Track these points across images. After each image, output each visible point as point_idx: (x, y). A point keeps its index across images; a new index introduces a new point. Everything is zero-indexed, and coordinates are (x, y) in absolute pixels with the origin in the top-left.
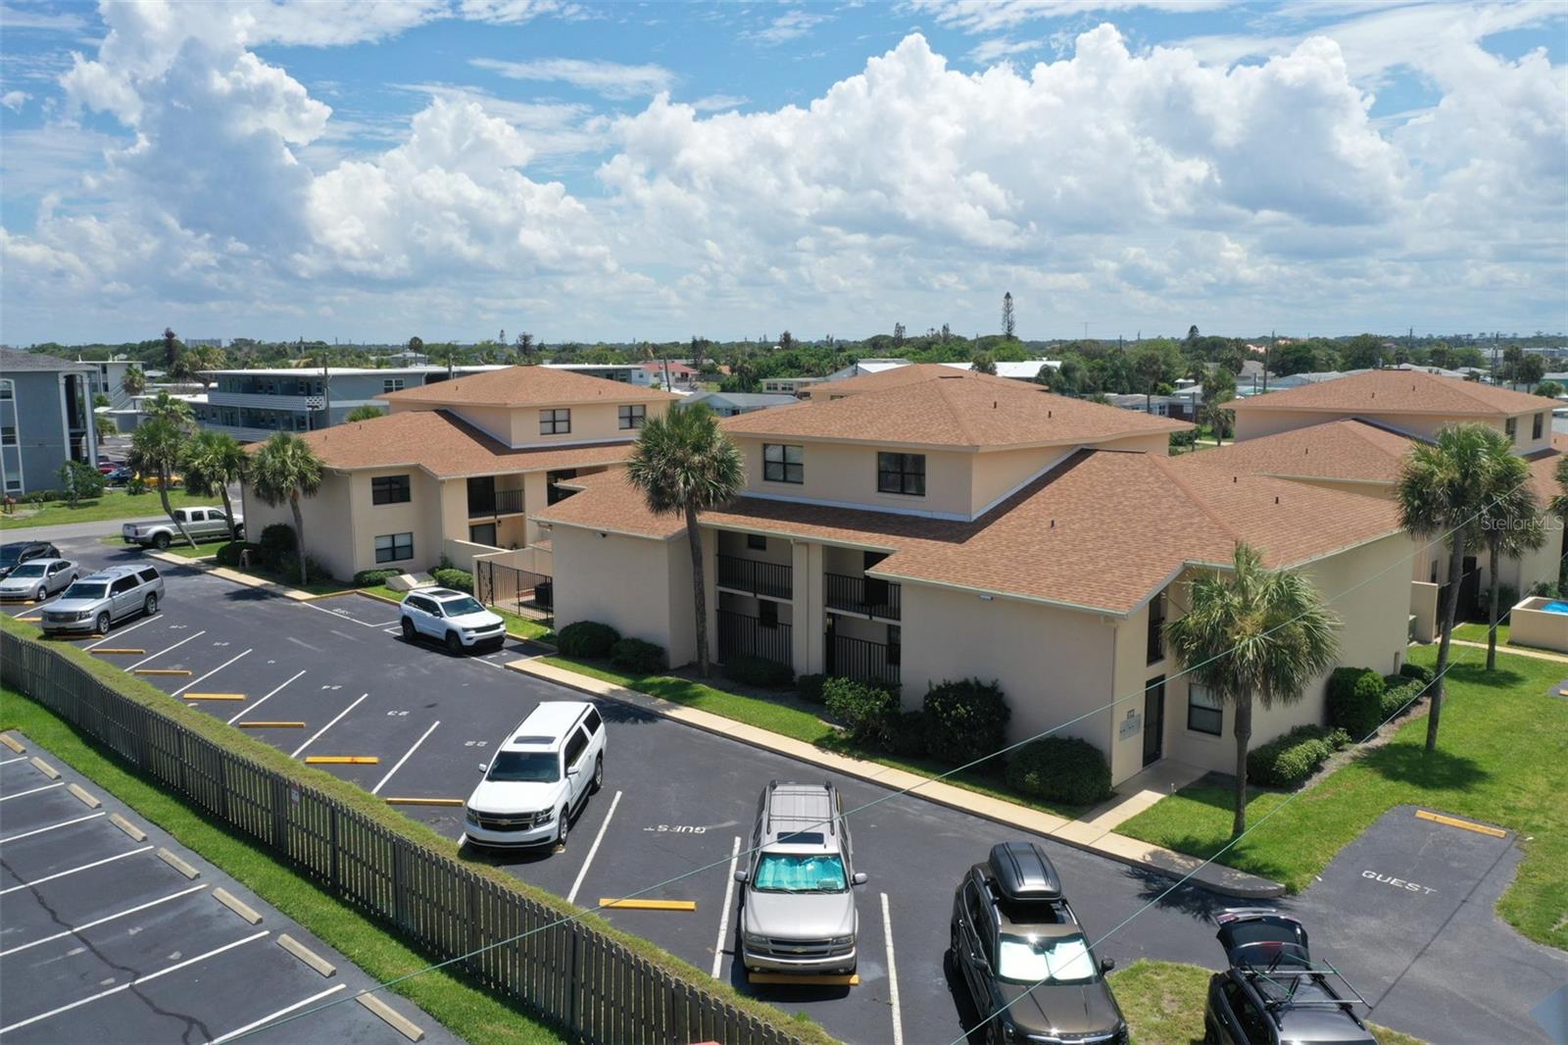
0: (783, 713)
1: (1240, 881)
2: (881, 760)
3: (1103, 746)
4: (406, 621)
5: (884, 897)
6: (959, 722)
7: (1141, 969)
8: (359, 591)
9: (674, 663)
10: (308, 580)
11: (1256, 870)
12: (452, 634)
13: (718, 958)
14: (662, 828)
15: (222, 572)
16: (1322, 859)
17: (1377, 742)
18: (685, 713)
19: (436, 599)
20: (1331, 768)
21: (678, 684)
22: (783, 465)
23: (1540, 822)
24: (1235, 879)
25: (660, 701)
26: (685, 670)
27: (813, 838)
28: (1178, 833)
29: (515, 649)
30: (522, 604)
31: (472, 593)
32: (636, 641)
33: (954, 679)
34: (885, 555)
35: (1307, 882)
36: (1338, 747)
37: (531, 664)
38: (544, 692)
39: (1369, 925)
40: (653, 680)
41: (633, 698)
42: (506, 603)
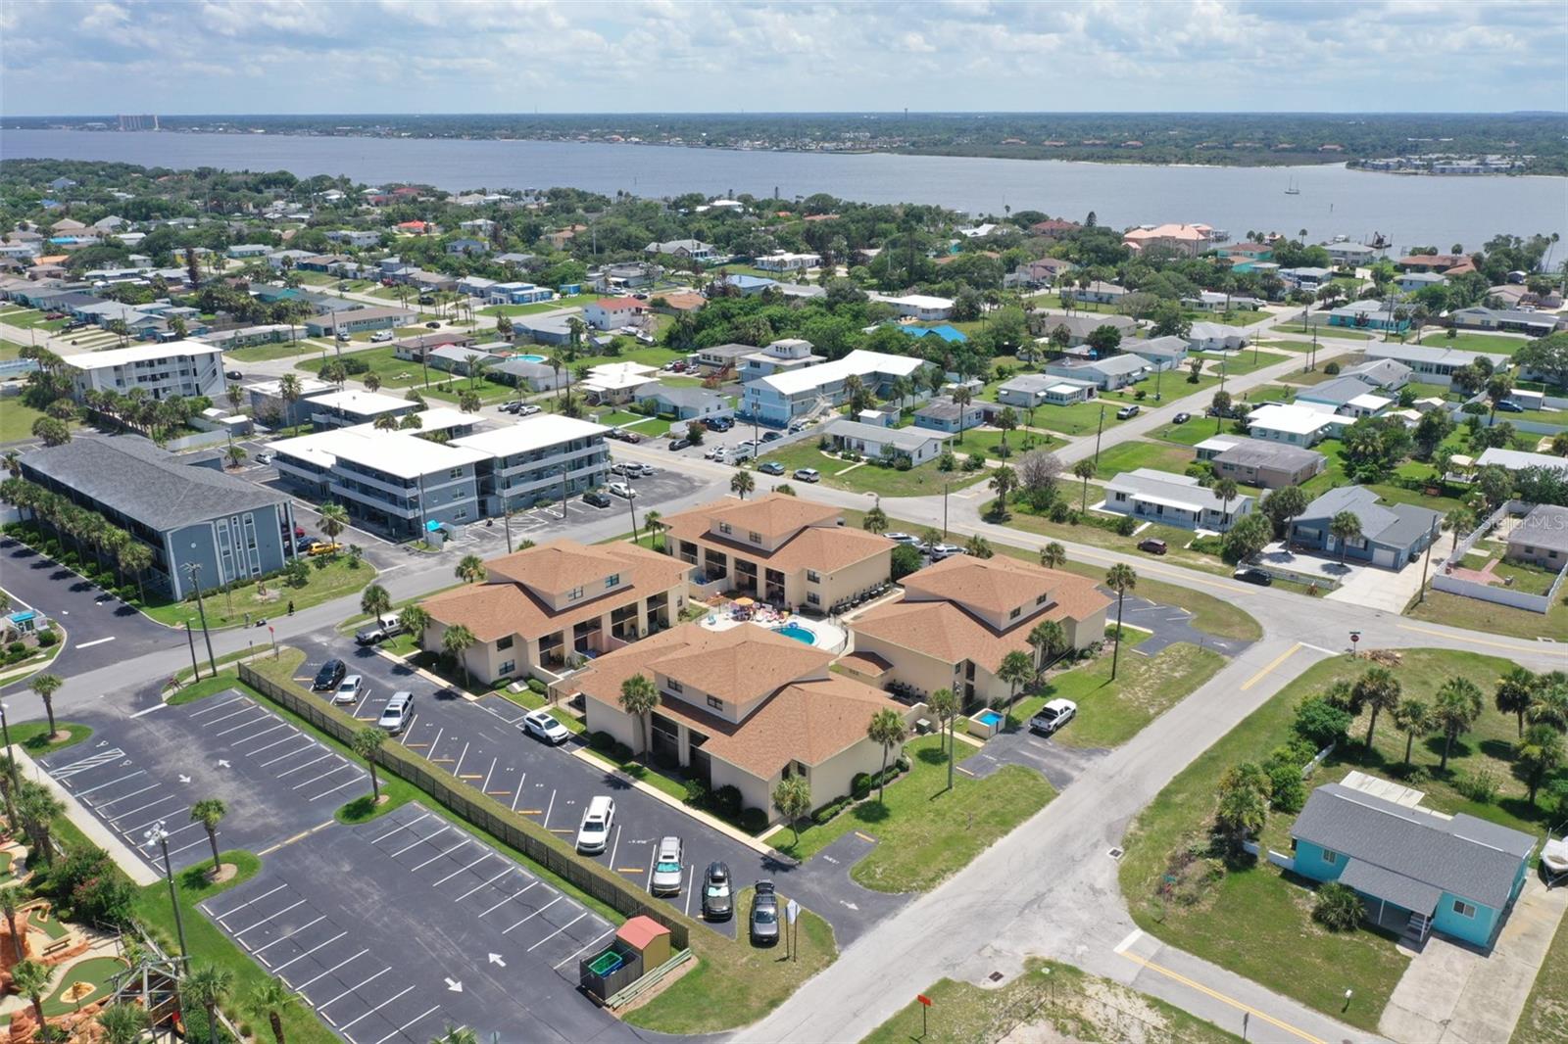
0: (675, 786)
3: (766, 812)
4: (527, 727)
5: (692, 866)
6: (724, 803)
8: (495, 693)
9: (636, 753)
10: (471, 686)
11: (794, 857)
12: (548, 738)
14: (633, 842)
15: (422, 672)
16: (816, 851)
17: (866, 800)
18: (640, 785)
19: (540, 721)
20: (842, 813)
21: (638, 767)
22: (676, 686)
23: (889, 836)
24: (787, 860)
25: (632, 777)
26: (640, 757)
27: (672, 857)
28: (779, 843)
29: (572, 740)
30: (570, 704)
31: (546, 697)
32: (621, 745)
33: (727, 784)
34: (706, 738)
35: (807, 860)
36: (850, 804)
37: (581, 753)
38: (589, 771)
39: (814, 874)
40: (628, 765)
41: (621, 776)
42: (563, 703)
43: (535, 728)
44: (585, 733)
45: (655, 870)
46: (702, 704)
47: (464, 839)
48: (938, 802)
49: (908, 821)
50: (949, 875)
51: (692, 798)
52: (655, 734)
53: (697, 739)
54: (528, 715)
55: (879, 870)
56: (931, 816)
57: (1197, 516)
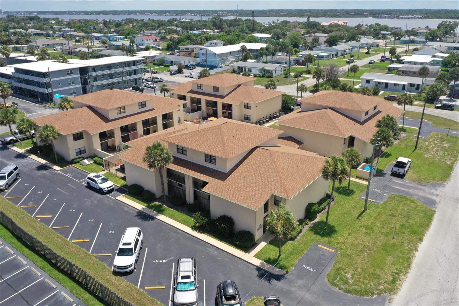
0: (185, 216)
1: (278, 271)
2: (206, 234)
3: (253, 233)
4: (88, 183)
5: (204, 280)
6: (222, 228)
7: (254, 299)
8: (72, 165)
9: (158, 196)
10: (58, 162)
11: (281, 268)
12: (101, 189)
13: (170, 302)
14: (157, 261)
15: (33, 156)
16: (295, 262)
17: (316, 220)
18: (161, 217)
19: (96, 179)
20: (304, 231)
21: (159, 205)
22: (182, 150)
23: (342, 246)
24: (276, 271)
25: (155, 212)
26: (160, 199)
27: (188, 277)
28: (267, 257)
29: (117, 190)
30: (117, 170)
31: (103, 167)
32: (148, 192)
33: (222, 214)
34: (207, 183)
35: (291, 269)
36: (307, 224)
37: (122, 198)
38: (126, 209)
39: (300, 282)
40: (153, 204)
41: (148, 212)
42: (113, 170)
43: (93, 184)
44: (125, 186)
45: (175, 289)
46: (202, 162)
47: (23, 266)
48: (364, 220)
49: (350, 234)
50: (402, 277)
51: (197, 225)
52: (170, 184)
53: (199, 185)
54: (89, 176)
55: (349, 276)
56: (364, 230)
57: (404, 86)
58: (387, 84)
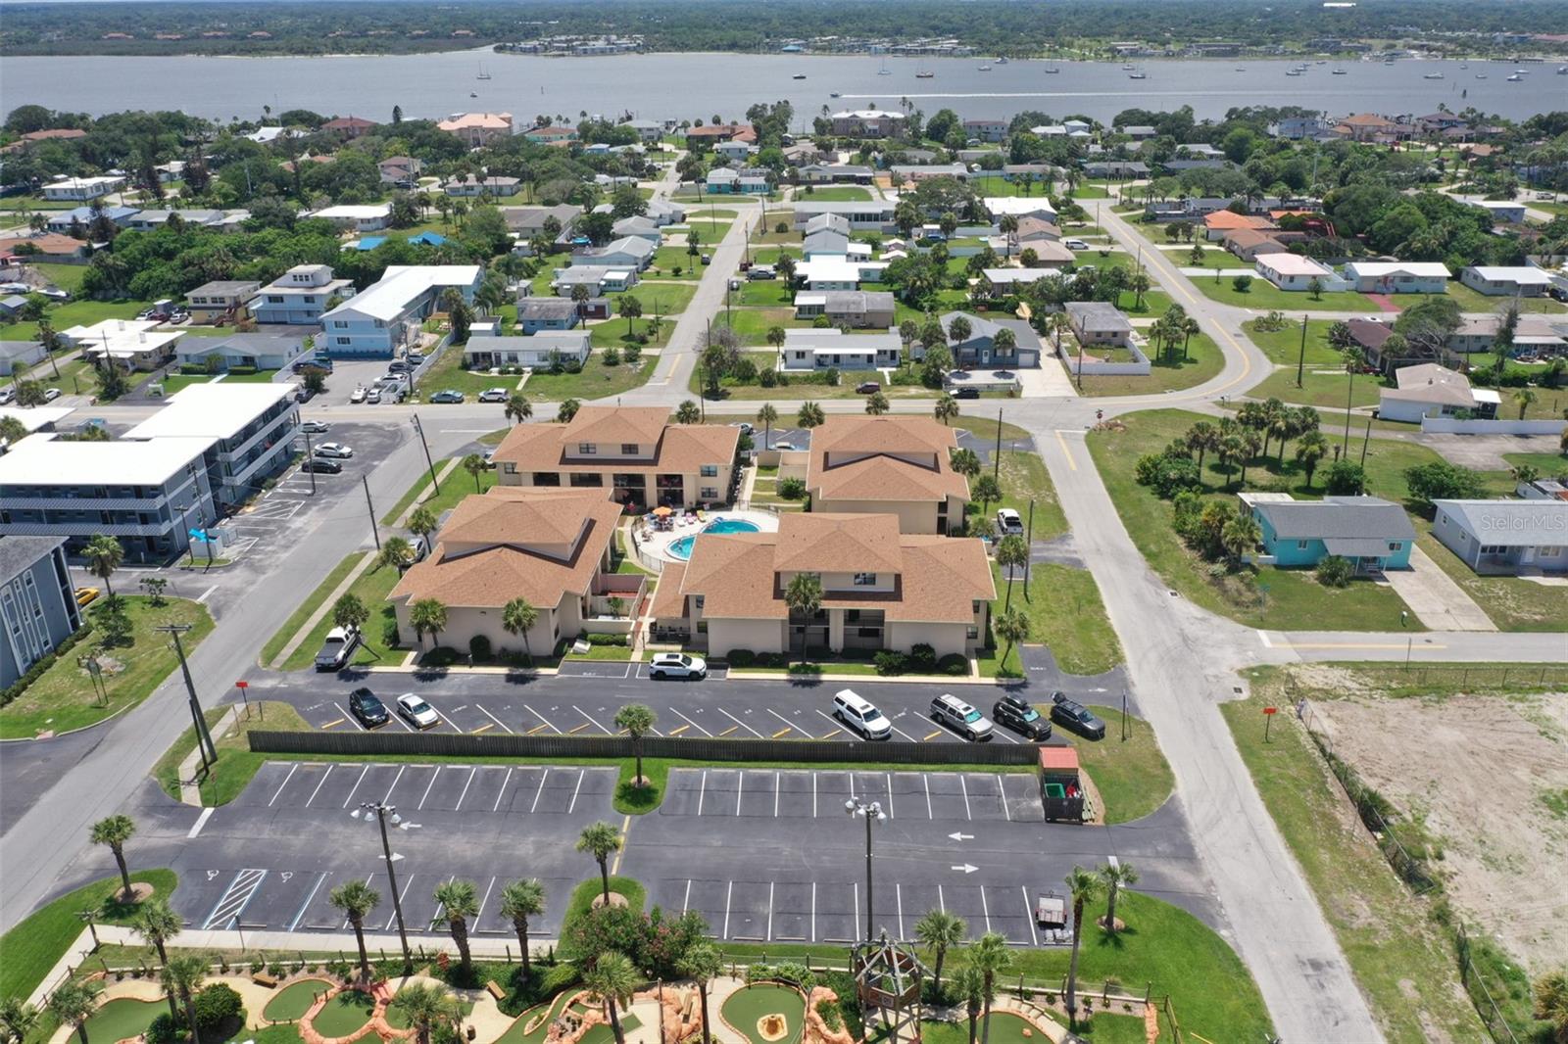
8: (564, 659)
16: (1022, 667)
18: (825, 677)
23: (1045, 638)
24: (1016, 681)
25: (809, 673)
28: (993, 671)
29: (710, 669)
33: (913, 645)
35: (1028, 675)
37: (735, 675)
41: (799, 677)
44: (711, 660)
48: (1035, 605)
49: (1039, 624)
50: (1118, 646)
55: (1077, 661)
56: (1046, 615)
57: (870, 358)
58: (837, 358)
